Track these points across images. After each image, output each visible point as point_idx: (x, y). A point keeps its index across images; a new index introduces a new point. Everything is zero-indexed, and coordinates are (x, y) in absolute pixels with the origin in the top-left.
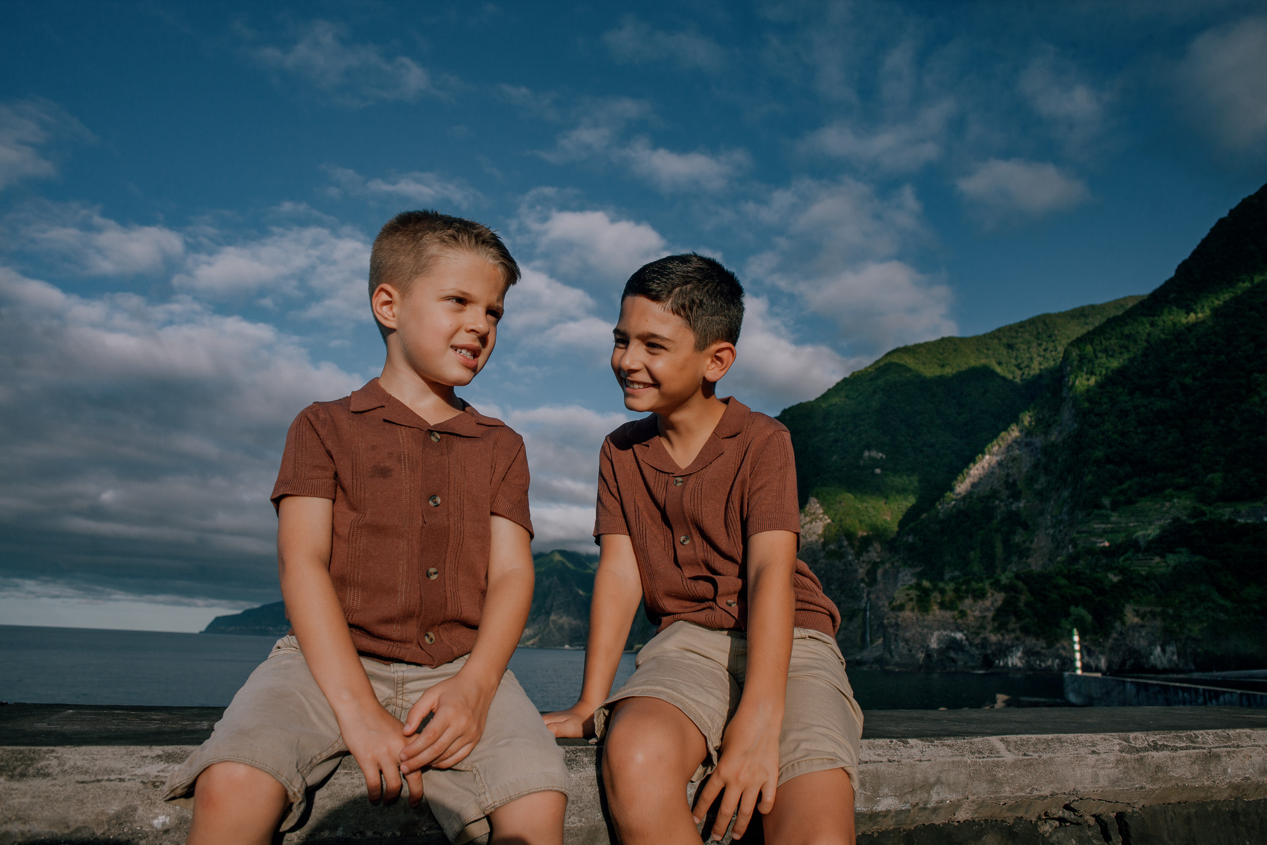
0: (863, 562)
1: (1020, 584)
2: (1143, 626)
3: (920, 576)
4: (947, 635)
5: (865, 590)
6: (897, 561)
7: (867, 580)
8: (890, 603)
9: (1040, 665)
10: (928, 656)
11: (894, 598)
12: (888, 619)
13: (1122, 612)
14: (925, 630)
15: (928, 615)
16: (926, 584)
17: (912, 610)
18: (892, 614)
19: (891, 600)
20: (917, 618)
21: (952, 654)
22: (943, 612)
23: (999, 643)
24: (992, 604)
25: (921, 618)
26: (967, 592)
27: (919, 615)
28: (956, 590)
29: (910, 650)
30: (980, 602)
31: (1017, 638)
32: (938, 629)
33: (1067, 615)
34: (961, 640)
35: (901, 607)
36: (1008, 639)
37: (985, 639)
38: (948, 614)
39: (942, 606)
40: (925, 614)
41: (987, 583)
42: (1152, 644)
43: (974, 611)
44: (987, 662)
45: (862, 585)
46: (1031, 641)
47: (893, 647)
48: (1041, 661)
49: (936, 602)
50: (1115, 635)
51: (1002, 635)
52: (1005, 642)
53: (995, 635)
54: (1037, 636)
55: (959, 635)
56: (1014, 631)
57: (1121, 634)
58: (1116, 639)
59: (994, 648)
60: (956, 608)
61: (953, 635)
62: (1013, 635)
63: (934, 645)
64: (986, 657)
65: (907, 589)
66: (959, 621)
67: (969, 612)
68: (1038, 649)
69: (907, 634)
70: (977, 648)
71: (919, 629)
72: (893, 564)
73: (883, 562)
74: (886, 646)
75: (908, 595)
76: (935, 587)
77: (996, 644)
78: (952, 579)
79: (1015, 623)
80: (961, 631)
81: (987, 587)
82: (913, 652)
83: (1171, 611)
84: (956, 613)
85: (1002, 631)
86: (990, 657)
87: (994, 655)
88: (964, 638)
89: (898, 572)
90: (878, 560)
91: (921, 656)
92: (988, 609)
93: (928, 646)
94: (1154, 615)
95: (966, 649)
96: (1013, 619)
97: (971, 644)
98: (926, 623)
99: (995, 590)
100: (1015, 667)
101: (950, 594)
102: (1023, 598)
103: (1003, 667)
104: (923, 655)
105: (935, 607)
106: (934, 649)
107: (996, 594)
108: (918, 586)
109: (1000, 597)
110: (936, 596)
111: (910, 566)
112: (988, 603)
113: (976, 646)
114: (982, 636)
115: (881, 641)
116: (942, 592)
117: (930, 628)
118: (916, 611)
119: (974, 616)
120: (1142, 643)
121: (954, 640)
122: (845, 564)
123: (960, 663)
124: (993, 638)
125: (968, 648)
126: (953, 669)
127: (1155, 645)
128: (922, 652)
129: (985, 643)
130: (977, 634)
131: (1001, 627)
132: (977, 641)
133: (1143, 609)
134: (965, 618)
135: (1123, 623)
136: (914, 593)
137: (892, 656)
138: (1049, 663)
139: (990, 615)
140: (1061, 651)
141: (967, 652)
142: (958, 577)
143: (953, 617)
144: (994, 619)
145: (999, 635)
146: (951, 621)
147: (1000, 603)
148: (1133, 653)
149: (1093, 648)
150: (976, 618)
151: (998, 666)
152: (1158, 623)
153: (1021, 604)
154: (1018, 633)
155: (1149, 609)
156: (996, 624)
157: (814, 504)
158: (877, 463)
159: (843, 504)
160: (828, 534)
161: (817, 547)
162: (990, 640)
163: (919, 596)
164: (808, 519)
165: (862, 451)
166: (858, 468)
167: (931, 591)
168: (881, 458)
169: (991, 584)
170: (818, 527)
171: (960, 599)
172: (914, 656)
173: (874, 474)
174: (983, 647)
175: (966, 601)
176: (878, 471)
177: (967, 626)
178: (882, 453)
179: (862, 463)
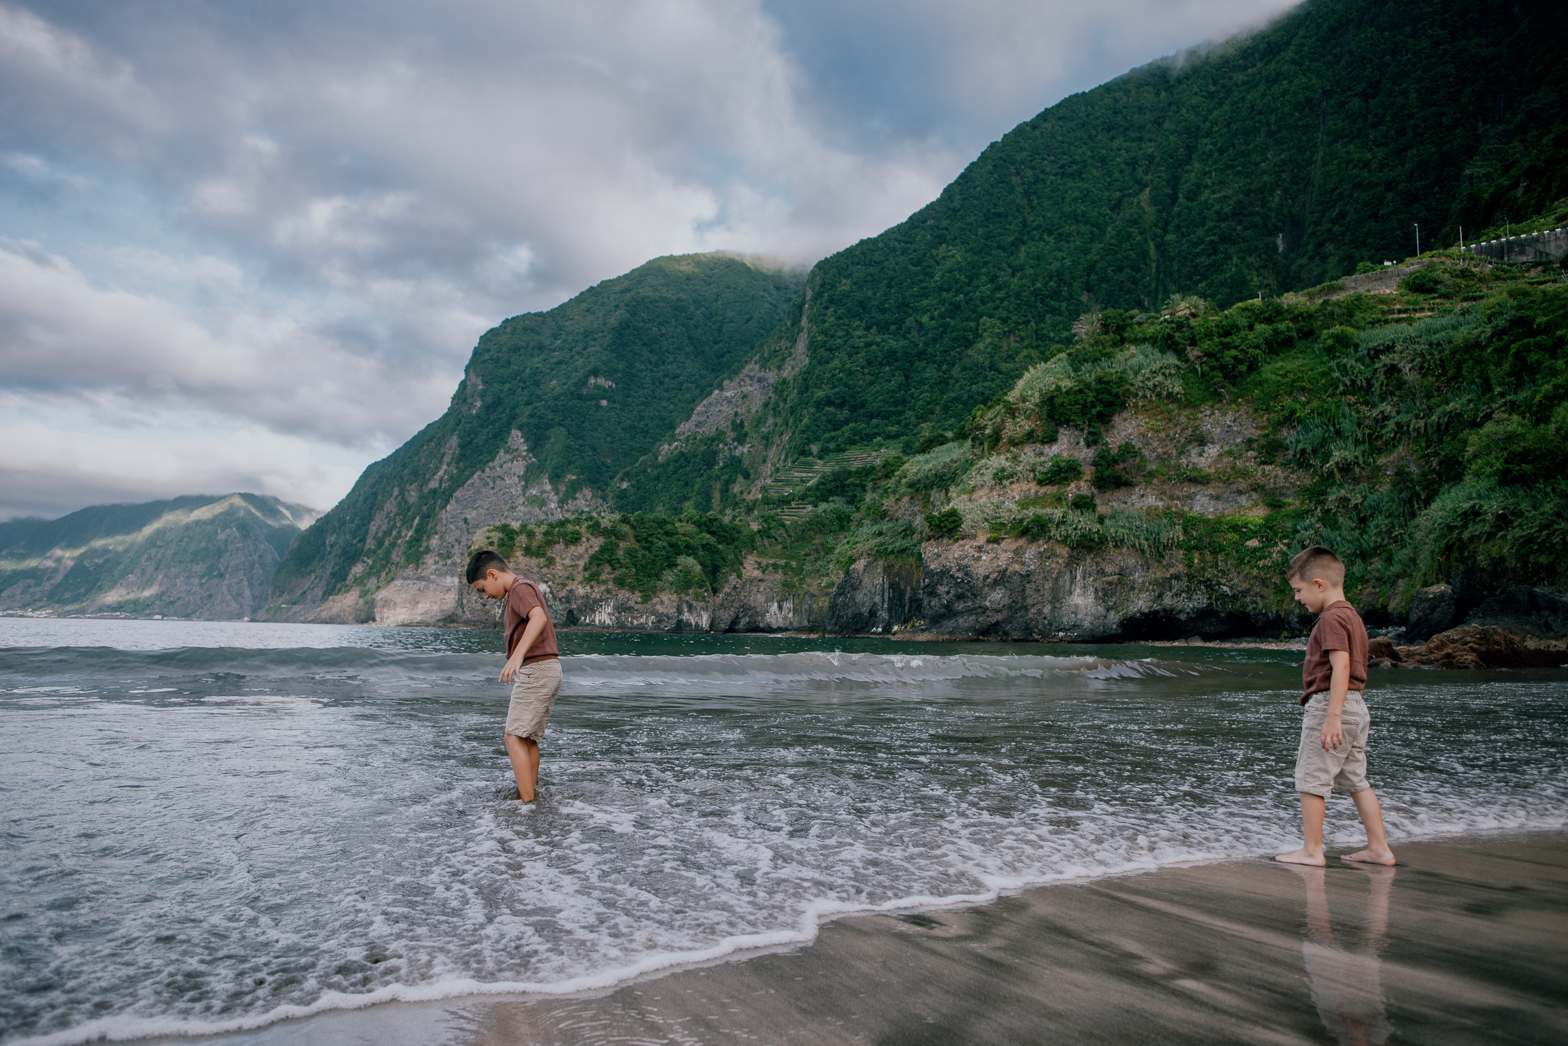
1: (626, 528)
2: (760, 580)
9: (632, 623)
13: (741, 564)
22: (527, 559)
23: (587, 597)
24: (586, 550)
26: (560, 534)
28: (546, 534)
29: (484, 605)
30: (573, 547)
31: (608, 591)
33: (672, 565)
36: (598, 591)
37: (572, 591)
38: (534, 561)
39: (528, 551)
41: (586, 524)
42: (770, 600)
43: (564, 559)
44: (572, 619)
46: (623, 594)
48: (633, 618)
49: (521, 547)
50: (727, 589)
51: (592, 587)
52: (594, 595)
53: (584, 587)
54: (632, 589)
56: (605, 582)
57: (735, 588)
58: (727, 594)
59: (580, 602)
60: (544, 555)
62: (603, 588)
64: (571, 612)
65: (490, 531)
66: (545, 570)
67: (558, 559)
68: (631, 603)
70: (562, 603)
74: (459, 600)
75: (488, 538)
77: (583, 597)
79: (609, 574)
80: (546, 582)
81: (583, 530)
83: (794, 564)
84: (542, 560)
85: (593, 583)
86: (575, 612)
87: (580, 611)
88: (548, 590)
92: (580, 557)
94: (775, 567)
96: (608, 569)
97: (555, 598)
99: (592, 534)
100: (603, 625)
102: (622, 545)
103: (588, 625)
105: (519, 553)
107: (593, 539)
109: (597, 543)
112: (581, 549)
113: (560, 600)
114: (568, 588)
119: (562, 564)
120: (758, 599)
124: (581, 591)
127: (772, 601)
128: (499, 607)
129: (570, 597)
130: (564, 585)
131: (593, 578)
132: (563, 594)
133: (764, 562)
134: (551, 568)
135: (740, 577)
138: (643, 620)
139: (581, 563)
140: (658, 607)
143: (538, 566)
144: (585, 569)
145: (588, 588)
146: (536, 569)
147: (596, 549)
148: (746, 608)
149: (695, 603)
150: (566, 567)
151: (583, 624)
152: (779, 576)
153: (622, 552)
154: (611, 585)
155: (772, 561)
156: (587, 574)
157: (517, 439)
158: (604, 393)
159: (552, 440)
160: (530, 476)
161: (516, 491)
162: (577, 593)
163: (502, 539)
164: (508, 457)
165: (587, 377)
166: (580, 397)
167: (517, 534)
168: (610, 387)
169: (588, 527)
170: (519, 467)
171: (549, 543)
172: (489, 611)
173: (599, 407)
174: (568, 601)
175: (557, 546)
176: (604, 403)
177: (553, 576)
178: (612, 381)
179: (585, 391)
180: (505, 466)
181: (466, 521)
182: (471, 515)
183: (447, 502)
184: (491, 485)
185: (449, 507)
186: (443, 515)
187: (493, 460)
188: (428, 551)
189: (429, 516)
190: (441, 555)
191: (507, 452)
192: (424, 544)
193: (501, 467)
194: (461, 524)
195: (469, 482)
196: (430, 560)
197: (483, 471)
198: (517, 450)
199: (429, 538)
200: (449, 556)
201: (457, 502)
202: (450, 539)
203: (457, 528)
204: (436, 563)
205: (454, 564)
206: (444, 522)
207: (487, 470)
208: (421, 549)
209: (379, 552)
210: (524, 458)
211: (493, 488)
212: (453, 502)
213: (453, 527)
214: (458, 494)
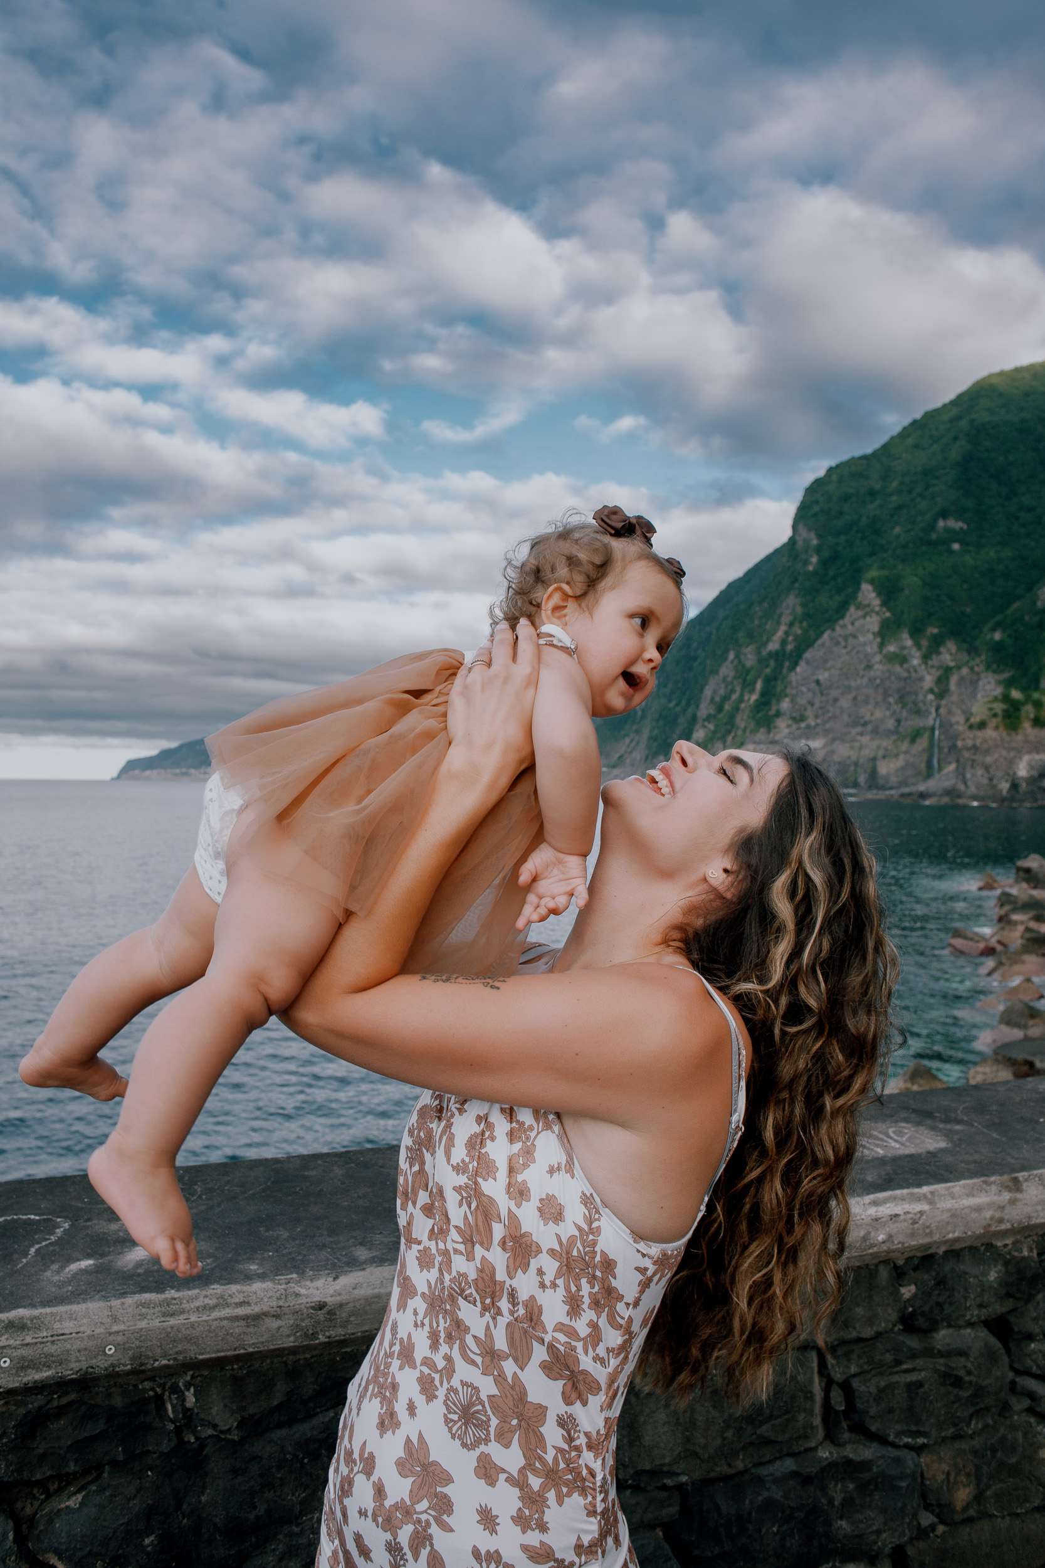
0: (932, 667)
3: (1008, 684)
4: (1040, 760)
5: (934, 704)
6: (978, 665)
7: (936, 690)
8: (967, 720)
10: (1015, 786)
11: (971, 714)
12: (963, 740)
14: (1012, 754)
15: (1017, 734)
16: (1016, 694)
17: (996, 728)
18: (970, 734)
19: (968, 716)
20: (1002, 739)
25: (1007, 738)
27: (1004, 735)
29: (991, 780)
32: (1029, 752)
35: (982, 725)
40: (1013, 733)
45: (930, 697)
47: (968, 776)
63: (1022, 772)
65: (991, 702)
69: (989, 758)
71: (1005, 753)
72: (972, 669)
73: (959, 668)
74: (960, 774)
76: (1028, 698)
82: (994, 781)
89: (979, 679)
90: (952, 664)
91: (1005, 786)
93: (1015, 773)
98: (1013, 745)
104: (1007, 786)
105: (1027, 725)
106: (1023, 777)
108: (1005, 698)
110: (1028, 710)
111: (994, 672)
115: (952, 767)
116: (1037, 704)
117: (1019, 751)
118: (1001, 729)
122: (908, 671)
128: (1006, 781)
136: (999, 707)
137: (967, 787)
157: (868, 593)
158: (953, 535)
159: (907, 592)
160: (886, 631)
161: (872, 648)
164: (860, 613)
165: (935, 520)
166: (930, 543)
168: (961, 529)
170: (873, 623)
172: (995, 786)
173: (951, 552)
176: (956, 546)
178: (964, 521)
179: (934, 536)
180: (857, 623)
181: (818, 682)
182: (823, 676)
183: (796, 664)
184: (843, 643)
185: (798, 669)
186: (793, 677)
187: (843, 617)
188: (778, 714)
189: (776, 679)
190: (793, 719)
191: (858, 608)
192: (774, 709)
193: (853, 624)
194: (813, 686)
195: (819, 642)
196: (782, 723)
197: (833, 630)
198: (868, 605)
199: (779, 701)
200: (802, 718)
201: (807, 662)
202: (802, 701)
203: (809, 690)
204: (789, 726)
205: (808, 727)
206: (794, 684)
207: (838, 628)
208: (772, 713)
209: (720, 716)
210: (878, 613)
211: (845, 647)
212: (802, 663)
213: (804, 689)
214: (808, 655)
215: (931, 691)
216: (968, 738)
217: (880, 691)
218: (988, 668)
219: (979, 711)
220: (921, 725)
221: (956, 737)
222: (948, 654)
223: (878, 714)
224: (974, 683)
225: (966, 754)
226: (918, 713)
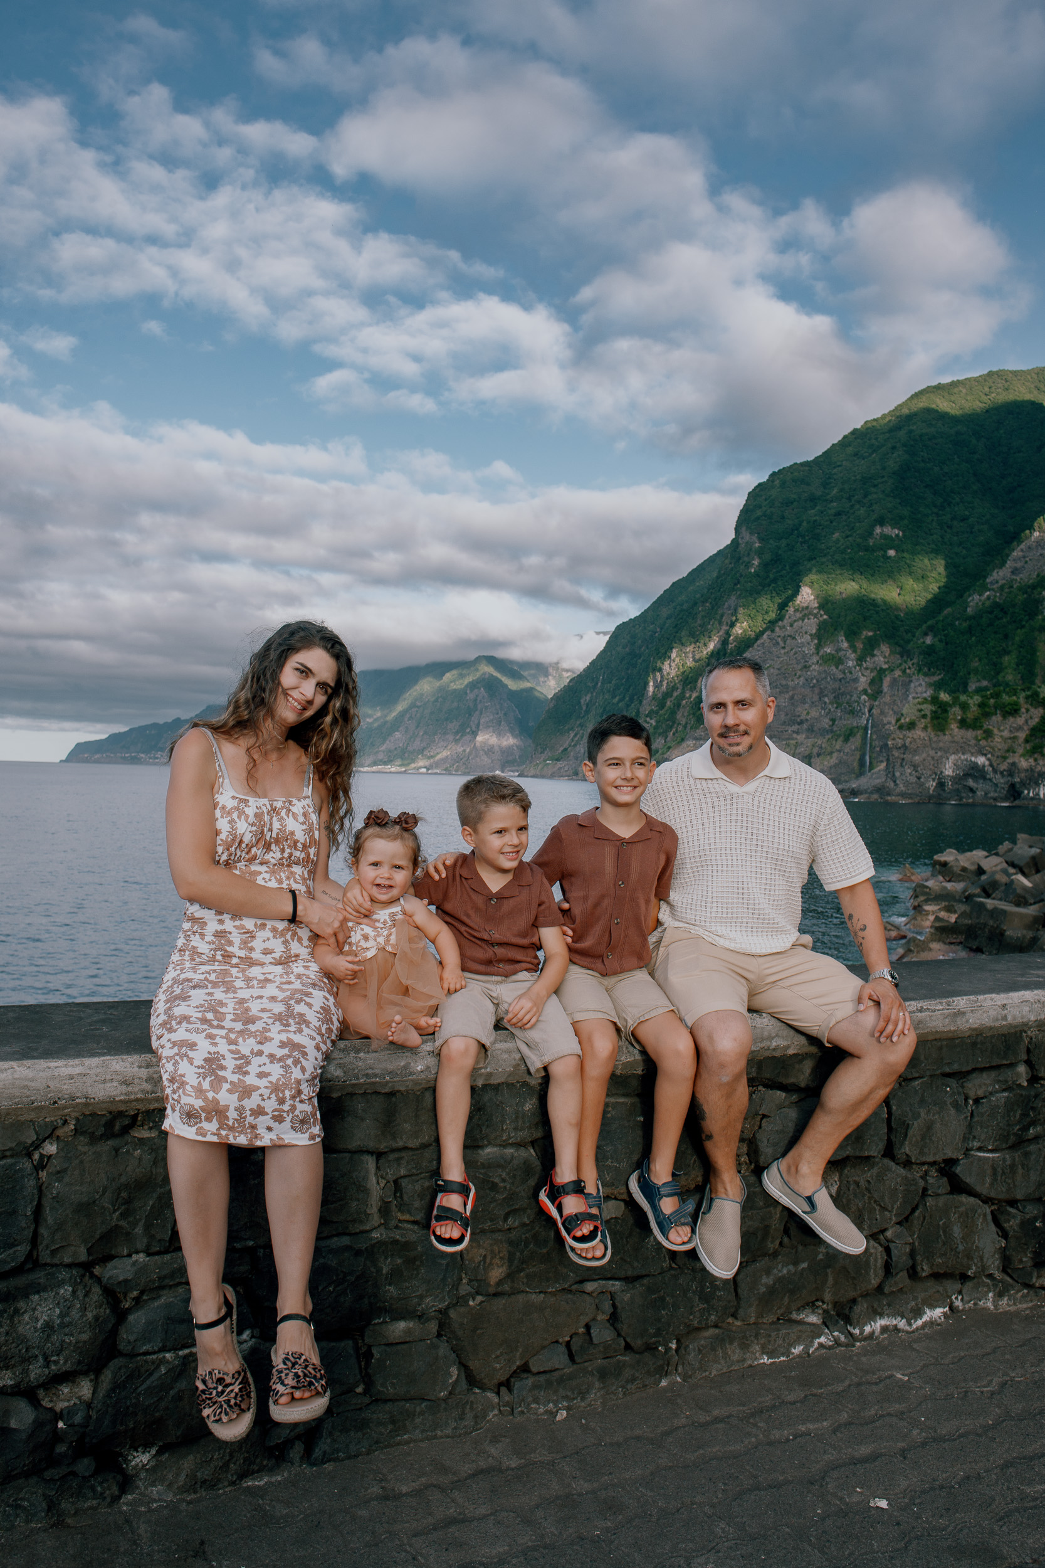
0: (867, 668)
3: (938, 686)
4: (966, 760)
5: (868, 704)
6: (909, 668)
7: (870, 691)
8: (898, 720)
10: (941, 785)
11: (902, 715)
12: (894, 739)
14: (939, 754)
15: (945, 735)
16: (944, 697)
17: (925, 728)
18: (899, 733)
19: (899, 716)
20: (930, 739)
21: (971, 783)
22: (963, 732)
23: (1031, 770)
24: (1026, 721)
25: (935, 739)
26: (996, 707)
27: (932, 735)
28: (982, 705)
29: (919, 778)
30: (1011, 719)
32: (954, 753)
34: (984, 766)
35: (912, 726)
36: (1042, 765)
37: (1014, 764)
38: (971, 734)
39: (963, 724)
40: (939, 733)
41: (1023, 695)
43: (1003, 731)
44: (1014, 792)
45: (864, 697)
47: (898, 774)
49: (955, 719)
51: (1036, 760)
52: (1039, 768)
53: (1027, 760)
55: (981, 760)
59: (1023, 775)
60: (981, 727)
61: (973, 759)
63: (949, 771)
64: (1013, 786)
65: (919, 703)
66: (983, 743)
67: (996, 731)
69: (917, 758)
70: (1003, 776)
71: (932, 753)
72: (904, 671)
73: (891, 669)
74: (890, 772)
75: (920, 711)
76: (956, 700)
77: (1027, 770)
78: (978, 691)
80: (985, 755)
81: (1022, 701)
82: (922, 780)
84: (979, 732)
85: (1036, 756)
86: (1018, 786)
87: (1023, 784)
88: (987, 763)
89: (911, 681)
90: (886, 666)
91: (932, 784)
92: (1019, 728)
93: (942, 772)
95: (988, 776)
97: (995, 771)
98: (941, 744)
99: (1031, 705)
101: (974, 710)
103: (1032, 799)
104: (934, 784)
105: (954, 725)
106: (948, 776)
107: (1032, 710)
108: (935, 700)
109: (1038, 714)
110: (956, 712)
111: (926, 675)
112: (1020, 721)
113: (1002, 773)
114: (1010, 761)
115: (883, 765)
116: (964, 707)
117: (946, 751)
118: (929, 730)
119: (1001, 736)
121: (974, 767)
122: (843, 672)
123: (979, 793)
124: (1024, 764)
125: (991, 775)
126: (971, 800)
128: (934, 780)
129: (1012, 771)
130: (1005, 758)
131: (1035, 750)
132: (1004, 766)
134: (990, 740)
136: (928, 708)
137: (896, 784)
139: (1022, 735)
141: (990, 780)
142: (986, 689)
143: (976, 738)
144: (1027, 741)
145: (1031, 760)
146: (973, 742)
147: (1037, 720)
150: (1005, 740)
151: (1027, 798)
156: (1028, 747)
162: (1020, 766)
163: (935, 712)
164: (798, 615)
167: (951, 706)
169: (1027, 698)
170: (811, 625)
171: (987, 715)
172: (922, 784)
174: (1011, 774)
175: (994, 718)
177: (993, 748)
180: (795, 625)
187: (782, 619)
191: (797, 610)
193: (791, 626)
195: (759, 642)
197: (773, 631)
198: (807, 608)
207: (777, 629)
215: (865, 692)
216: (898, 738)
217: (817, 690)
218: (919, 671)
219: (909, 711)
220: (855, 724)
221: (887, 737)
222: (882, 656)
223: (814, 713)
224: (906, 685)
225: (896, 753)
226: (852, 712)
